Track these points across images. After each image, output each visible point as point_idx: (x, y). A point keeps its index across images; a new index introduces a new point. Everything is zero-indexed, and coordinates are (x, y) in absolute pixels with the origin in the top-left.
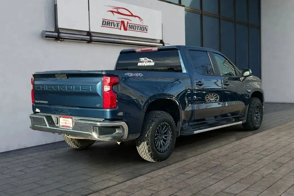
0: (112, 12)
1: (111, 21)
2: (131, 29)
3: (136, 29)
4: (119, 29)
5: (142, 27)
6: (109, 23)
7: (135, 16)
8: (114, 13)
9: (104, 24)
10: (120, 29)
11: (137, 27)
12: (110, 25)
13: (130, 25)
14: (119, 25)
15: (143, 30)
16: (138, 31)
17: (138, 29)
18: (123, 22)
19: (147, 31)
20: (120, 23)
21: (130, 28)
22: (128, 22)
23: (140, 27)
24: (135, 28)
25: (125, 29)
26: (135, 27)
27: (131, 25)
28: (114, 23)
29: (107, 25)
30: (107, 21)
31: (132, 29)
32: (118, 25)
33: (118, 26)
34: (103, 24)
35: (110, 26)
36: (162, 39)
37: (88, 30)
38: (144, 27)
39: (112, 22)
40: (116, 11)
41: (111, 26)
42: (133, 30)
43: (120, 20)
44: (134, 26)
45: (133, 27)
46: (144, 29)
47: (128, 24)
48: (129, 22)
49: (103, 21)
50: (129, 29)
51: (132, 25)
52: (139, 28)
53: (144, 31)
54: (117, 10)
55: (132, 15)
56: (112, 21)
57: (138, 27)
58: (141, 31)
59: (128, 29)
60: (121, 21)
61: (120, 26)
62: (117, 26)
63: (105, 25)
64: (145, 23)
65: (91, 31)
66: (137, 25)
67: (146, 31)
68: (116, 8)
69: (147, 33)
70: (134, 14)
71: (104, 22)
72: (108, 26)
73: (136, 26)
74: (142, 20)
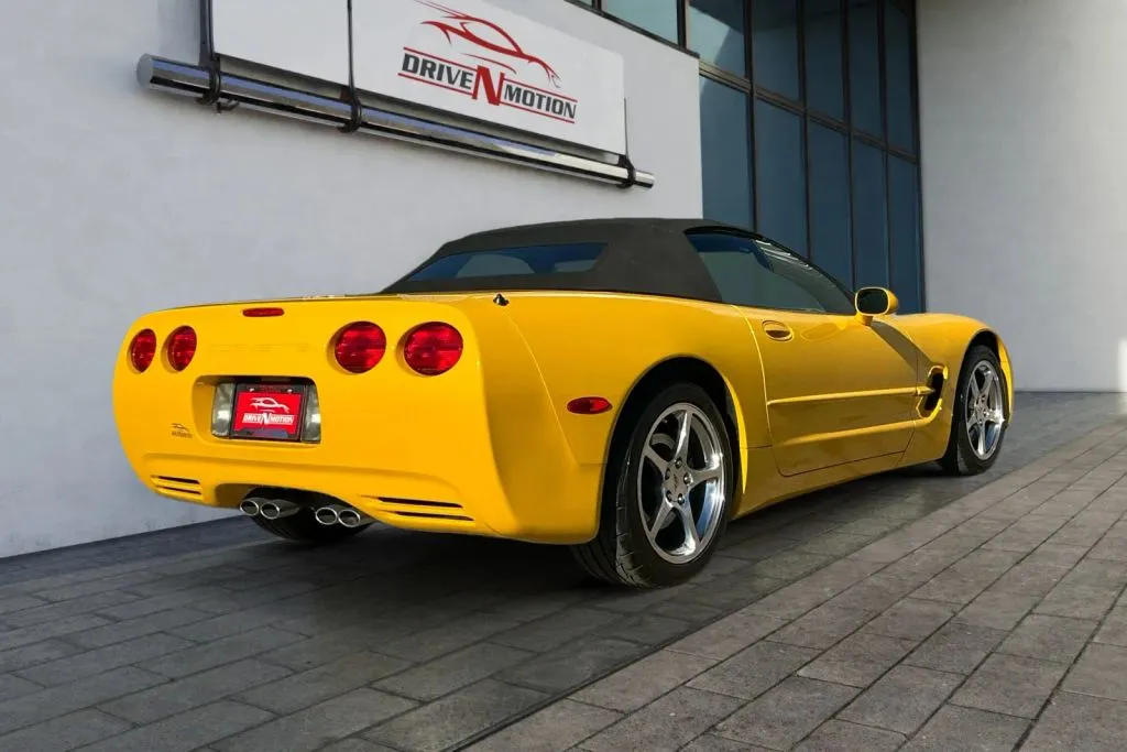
0: (444, 28)
1: (438, 63)
2: (513, 102)
3: (531, 104)
4: (471, 97)
5: (555, 101)
6: (429, 65)
7: (531, 59)
8: (449, 33)
9: (411, 67)
10: (475, 96)
11: (537, 98)
12: (436, 73)
13: (509, 87)
14: (470, 81)
15: (557, 110)
16: (539, 111)
17: (539, 107)
18: (483, 73)
19: (572, 116)
20: (475, 73)
21: (511, 99)
22: (502, 75)
23: (549, 99)
24: (528, 101)
25: (494, 99)
26: (529, 96)
27: (514, 90)
28: (449, 69)
29: (423, 74)
30: (421, 58)
31: (518, 101)
32: (464, 80)
33: (467, 84)
34: (405, 67)
35: (435, 81)
36: (623, 153)
37: (346, 82)
38: (562, 103)
39: (442, 67)
40: (458, 27)
41: (440, 78)
42: (521, 104)
43: (475, 64)
44: (526, 92)
45: (521, 95)
46: (561, 107)
47: (505, 83)
48: (506, 77)
49: (407, 57)
50: (508, 101)
51: (520, 87)
52: (544, 101)
53: (561, 116)
54: (462, 24)
55: (519, 54)
56: (443, 63)
57: (541, 97)
58: (550, 113)
59: (502, 99)
60: (476, 68)
61: (472, 85)
62: (463, 84)
63: (415, 71)
64: (565, 88)
65: (357, 85)
66: (535, 92)
67: (567, 117)
68: (457, 17)
69: (572, 122)
70: (525, 52)
71: (412, 61)
72: (427, 77)
73: (533, 95)
74: (555, 75)
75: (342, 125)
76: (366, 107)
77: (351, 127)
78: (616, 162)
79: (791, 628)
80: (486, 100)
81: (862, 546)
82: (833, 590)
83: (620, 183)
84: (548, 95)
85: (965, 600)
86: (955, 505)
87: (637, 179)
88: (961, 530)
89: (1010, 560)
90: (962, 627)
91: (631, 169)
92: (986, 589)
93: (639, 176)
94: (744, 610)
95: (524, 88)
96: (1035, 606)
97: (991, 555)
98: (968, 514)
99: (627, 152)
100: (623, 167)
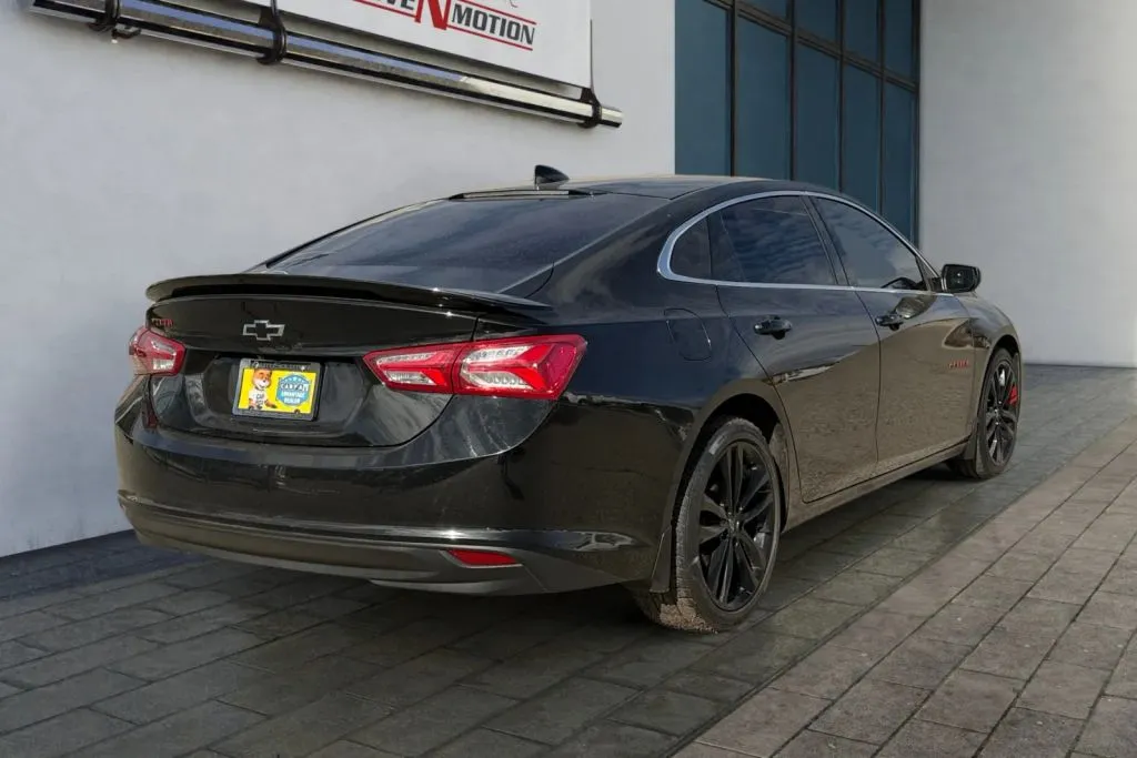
3: (483, 28)
4: (413, 19)
5: (511, 23)
10: (418, 19)
11: (490, 20)
13: (458, 7)
14: (413, 1)
15: (513, 34)
16: (491, 35)
17: (492, 31)
19: (530, 42)
21: (460, 22)
23: (504, 21)
24: (480, 24)
25: (440, 22)
26: (481, 17)
27: (464, 9)
31: (467, 24)
33: (410, 3)
36: (587, 85)
37: (269, 3)
38: (518, 26)
42: (471, 28)
44: (477, 13)
45: (472, 18)
46: (517, 31)
47: (453, 3)
50: (456, 24)
51: (470, 7)
52: (499, 23)
53: (518, 42)
57: (495, 19)
58: (505, 38)
59: (450, 22)
61: (415, 5)
62: (404, 4)
64: (524, 8)
65: (282, 6)
66: (488, 12)
67: (525, 43)
69: (531, 49)
73: (485, 16)
75: (261, 55)
76: (290, 33)
77: (271, 56)
78: (579, 97)
79: (836, 712)
80: (431, 23)
81: (890, 591)
82: (870, 656)
83: (582, 122)
84: (502, 16)
85: (1025, 674)
86: (985, 532)
87: (603, 118)
88: (998, 570)
89: (1063, 616)
90: (1030, 714)
91: (596, 105)
92: (1046, 657)
93: (606, 114)
94: (774, 685)
95: (475, 8)
96: (1107, 682)
97: (1041, 608)
98: (1004, 545)
99: (592, 85)
100: (587, 103)
